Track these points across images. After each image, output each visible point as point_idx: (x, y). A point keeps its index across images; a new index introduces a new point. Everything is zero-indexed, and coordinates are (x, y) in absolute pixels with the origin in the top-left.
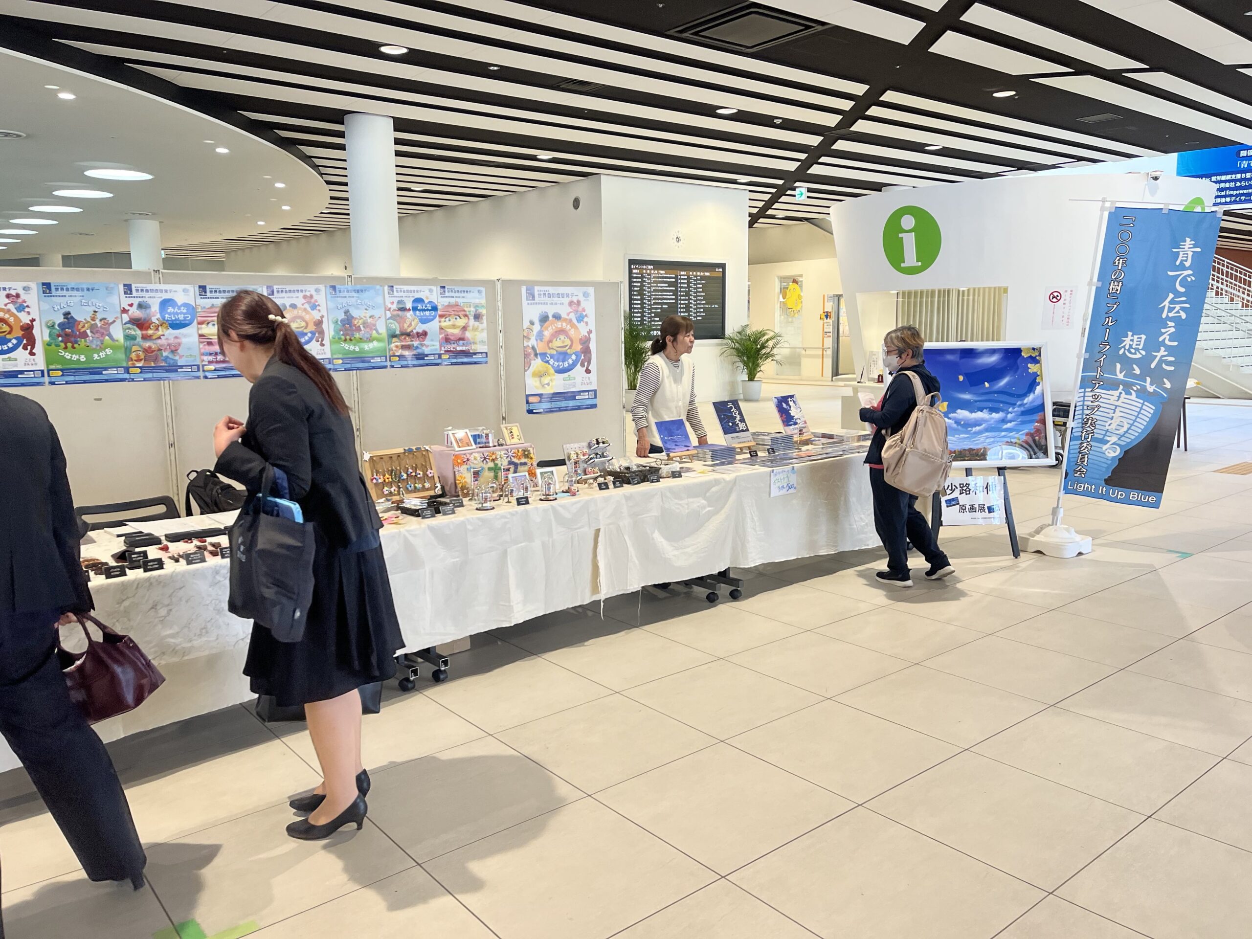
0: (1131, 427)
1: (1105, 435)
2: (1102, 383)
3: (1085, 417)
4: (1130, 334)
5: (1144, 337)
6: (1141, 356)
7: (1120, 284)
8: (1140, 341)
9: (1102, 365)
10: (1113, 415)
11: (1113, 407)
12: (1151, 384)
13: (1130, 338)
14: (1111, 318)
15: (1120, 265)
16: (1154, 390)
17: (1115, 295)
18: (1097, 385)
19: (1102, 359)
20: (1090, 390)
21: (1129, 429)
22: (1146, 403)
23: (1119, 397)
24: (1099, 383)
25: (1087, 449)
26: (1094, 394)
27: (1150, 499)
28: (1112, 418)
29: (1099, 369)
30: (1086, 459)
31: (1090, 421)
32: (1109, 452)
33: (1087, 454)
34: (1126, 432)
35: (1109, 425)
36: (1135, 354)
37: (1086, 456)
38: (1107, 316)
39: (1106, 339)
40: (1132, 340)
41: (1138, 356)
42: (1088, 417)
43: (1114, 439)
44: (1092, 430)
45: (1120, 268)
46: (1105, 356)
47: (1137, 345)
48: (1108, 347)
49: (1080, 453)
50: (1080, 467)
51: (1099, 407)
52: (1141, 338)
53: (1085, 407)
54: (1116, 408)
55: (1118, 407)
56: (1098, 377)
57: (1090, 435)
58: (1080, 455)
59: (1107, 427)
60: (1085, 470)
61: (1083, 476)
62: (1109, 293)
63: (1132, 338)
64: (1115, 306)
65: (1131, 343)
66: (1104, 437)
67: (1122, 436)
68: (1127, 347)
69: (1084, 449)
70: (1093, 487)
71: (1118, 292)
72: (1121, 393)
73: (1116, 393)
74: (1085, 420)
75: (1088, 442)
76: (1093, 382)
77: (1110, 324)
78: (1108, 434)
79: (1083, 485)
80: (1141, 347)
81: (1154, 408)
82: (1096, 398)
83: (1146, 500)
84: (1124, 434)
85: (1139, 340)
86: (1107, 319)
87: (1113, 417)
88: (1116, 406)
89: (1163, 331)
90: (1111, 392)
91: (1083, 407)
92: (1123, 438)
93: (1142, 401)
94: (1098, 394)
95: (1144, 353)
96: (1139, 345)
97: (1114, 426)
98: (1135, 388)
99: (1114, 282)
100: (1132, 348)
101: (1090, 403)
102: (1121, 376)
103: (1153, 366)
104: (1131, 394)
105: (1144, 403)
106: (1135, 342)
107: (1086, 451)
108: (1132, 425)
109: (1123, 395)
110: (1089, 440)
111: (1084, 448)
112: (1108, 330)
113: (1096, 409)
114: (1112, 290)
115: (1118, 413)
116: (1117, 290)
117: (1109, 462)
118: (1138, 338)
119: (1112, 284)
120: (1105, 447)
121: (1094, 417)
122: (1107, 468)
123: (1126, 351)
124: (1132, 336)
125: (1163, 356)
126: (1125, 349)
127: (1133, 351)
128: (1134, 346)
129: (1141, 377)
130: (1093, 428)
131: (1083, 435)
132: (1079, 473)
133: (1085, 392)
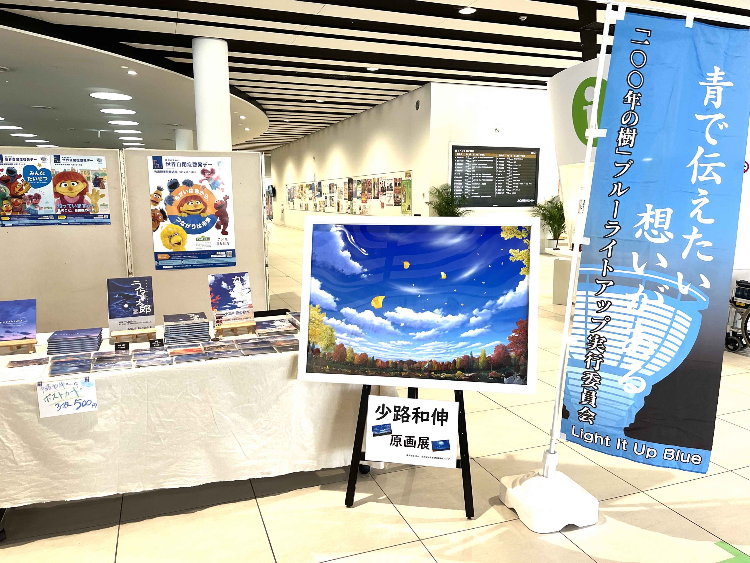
0: (659, 348)
1: (621, 362)
2: (611, 283)
3: (589, 334)
4: (649, 207)
5: (669, 211)
6: (667, 240)
7: (634, 133)
8: (665, 218)
9: (609, 255)
10: (632, 330)
11: (632, 319)
12: (686, 281)
13: (649, 212)
14: (620, 184)
15: (633, 103)
16: (689, 291)
17: (626, 149)
18: (604, 286)
19: (610, 247)
20: (593, 293)
21: (657, 351)
22: (679, 312)
23: (639, 303)
24: (606, 284)
25: (594, 383)
26: (599, 300)
27: (693, 459)
28: (630, 336)
29: (606, 261)
30: (594, 398)
31: (596, 340)
32: (629, 388)
33: (595, 390)
34: (652, 357)
35: (627, 346)
36: (659, 237)
37: (594, 393)
38: (615, 180)
39: (615, 217)
40: (653, 217)
41: (663, 240)
42: (593, 334)
43: (635, 366)
44: (601, 354)
45: (633, 108)
46: (614, 242)
47: (660, 223)
48: (618, 228)
49: (584, 388)
50: (586, 409)
51: (608, 319)
52: (665, 213)
53: (589, 319)
54: (636, 320)
55: (638, 318)
56: (604, 274)
57: (598, 362)
58: (585, 391)
59: (624, 350)
60: (593, 415)
61: (591, 423)
62: (618, 147)
63: (653, 213)
64: (628, 166)
65: (652, 220)
66: (619, 364)
67: (647, 362)
68: (646, 227)
69: (591, 383)
70: (607, 439)
71: (631, 145)
72: (641, 297)
73: (635, 297)
74: (590, 338)
75: (595, 372)
76: (598, 282)
77: (619, 194)
78: (626, 359)
79: (592, 435)
80: (666, 227)
81: (690, 319)
82: (603, 306)
83: (688, 461)
84: (650, 359)
85: (663, 216)
86: (616, 186)
87: (632, 333)
88: (636, 317)
89: (695, 202)
90: (627, 296)
91: (586, 319)
92: (649, 366)
93: (673, 309)
94: (605, 300)
95: (671, 235)
96: (664, 223)
97: (634, 347)
98: (662, 290)
99: (625, 129)
100: (654, 229)
101: (594, 314)
102: (639, 271)
103: (685, 255)
104: (656, 298)
105: (676, 311)
106: (658, 220)
107: (592, 385)
108: (661, 345)
109: (645, 300)
110: (597, 369)
111: (589, 380)
112: (617, 202)
113: (604, 322)
114: (622, 142)
115: (639, 328)
116: (630, 142)
117: (631, 403)
118: (662, 213)
119: (621, 132)
120: (622, 379)
121: (602, 334)
122: (630, 411)
123: (645, 233)
124: (653, 210)
125: (696, 241)
126: (644, 230)
127: (655, 232)
128: (656, 226)
129: (670, 272)
130: (602, 351)
131: (589, 360)
132: (584, 417)
133: (587, 296)
